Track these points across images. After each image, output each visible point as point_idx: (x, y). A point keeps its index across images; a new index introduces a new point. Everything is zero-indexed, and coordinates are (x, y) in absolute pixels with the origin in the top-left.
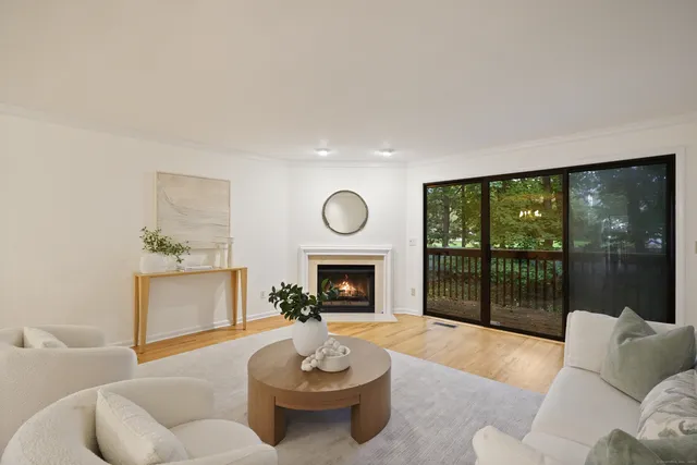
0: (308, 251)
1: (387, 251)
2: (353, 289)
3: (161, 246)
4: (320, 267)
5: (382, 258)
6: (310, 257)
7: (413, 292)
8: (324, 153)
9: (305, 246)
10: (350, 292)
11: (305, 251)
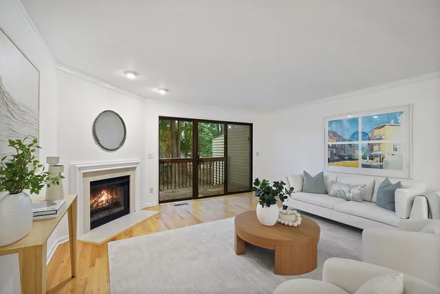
0: (82, 168)
1: (137, 164)
2: (110, 197)
4: (91, 184)
5: (134, 169)
7: (151, 191)
8: (131, 76)
9: (79, 164)
10: (107, 201)
11: (80, 169)
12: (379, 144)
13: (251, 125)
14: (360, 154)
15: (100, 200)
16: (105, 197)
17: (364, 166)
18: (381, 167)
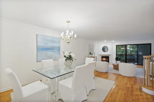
5: (110, 55)
6: (101, 55)
7: (114, 60)
8: (105, 41)
13: (151, 44)
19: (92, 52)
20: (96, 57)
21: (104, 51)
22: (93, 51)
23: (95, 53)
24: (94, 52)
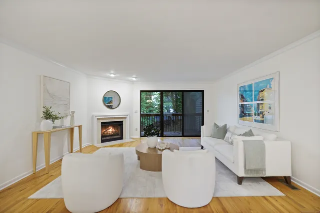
0: (97, 116)
1: (128, 115)
2: (114, 130)
3: (48, 116)
4: (102, 123)
5: (125, 118)
6: (98, 119)
7: (136, 129)
8: (112, 76)
9: (95, 114)
10: (112, 132)
11: (96, 116)
12: (262, 104)
13: (203, 91)
14: (253, 111)
15: (108, 131)
16: (111, 130)
17: (256, 121)
18: (263, 122)
19: (54, 111)
20: (80, 127)
21: (110, 107)
22: (67, 105)
23: (73, 113)
24: (72, 109)
